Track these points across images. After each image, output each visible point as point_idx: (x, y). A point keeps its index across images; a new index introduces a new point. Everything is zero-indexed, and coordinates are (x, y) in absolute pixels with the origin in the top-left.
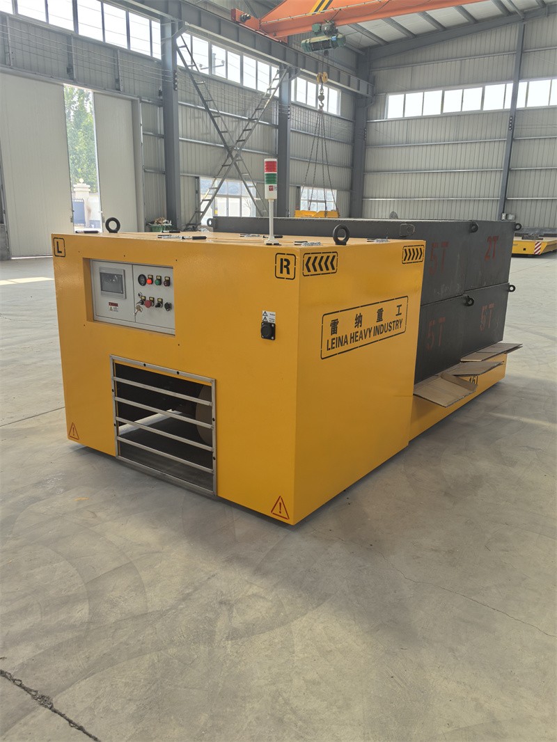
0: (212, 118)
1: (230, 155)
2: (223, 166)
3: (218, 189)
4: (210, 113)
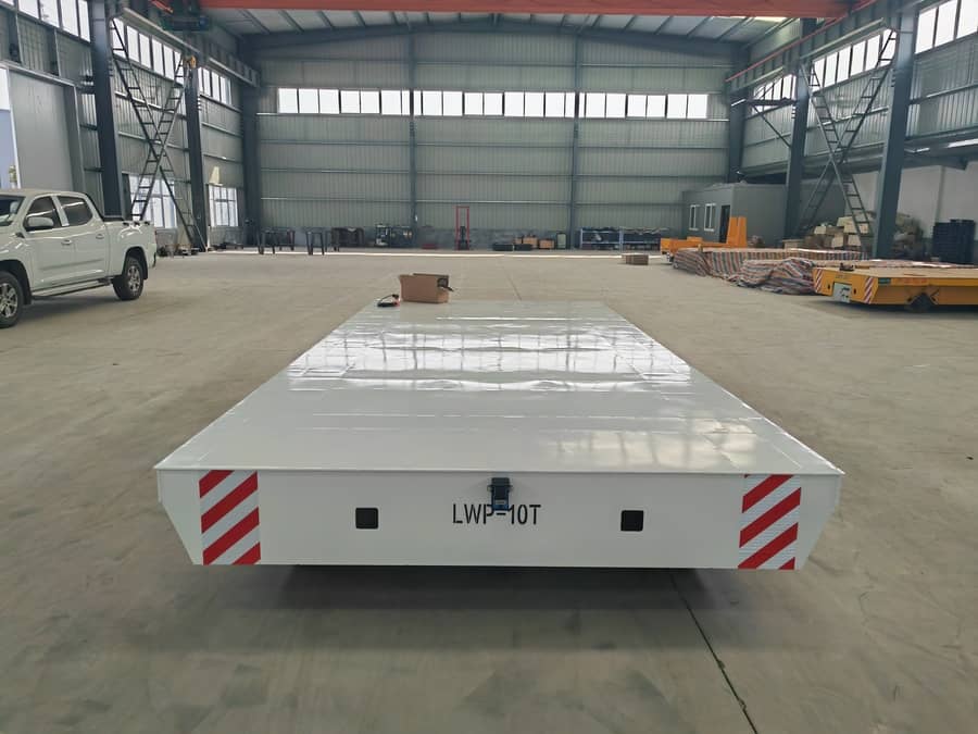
0: (134, 106)
1: (152, 150)
2: (148, 161)
3: (151, 188)
4: (133, 102)
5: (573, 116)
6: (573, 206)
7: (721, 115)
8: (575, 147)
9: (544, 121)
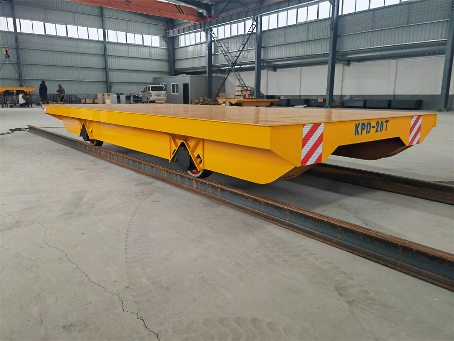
5: (102, 40)
6: (107, 83)
8: (105, 55)
9: (89, 41)
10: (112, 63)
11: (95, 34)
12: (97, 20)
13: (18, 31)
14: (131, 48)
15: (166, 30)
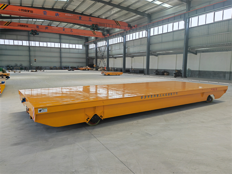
5: (60, 47)
6: (61, 62)
7: (84, 48)
8: (60, 52)
9: (55, 48)
10: (63, 55)
11: (57, 45)
12: (58, 40)
13: (30, 45)
14: (71, 50)
15: (85, 42)
